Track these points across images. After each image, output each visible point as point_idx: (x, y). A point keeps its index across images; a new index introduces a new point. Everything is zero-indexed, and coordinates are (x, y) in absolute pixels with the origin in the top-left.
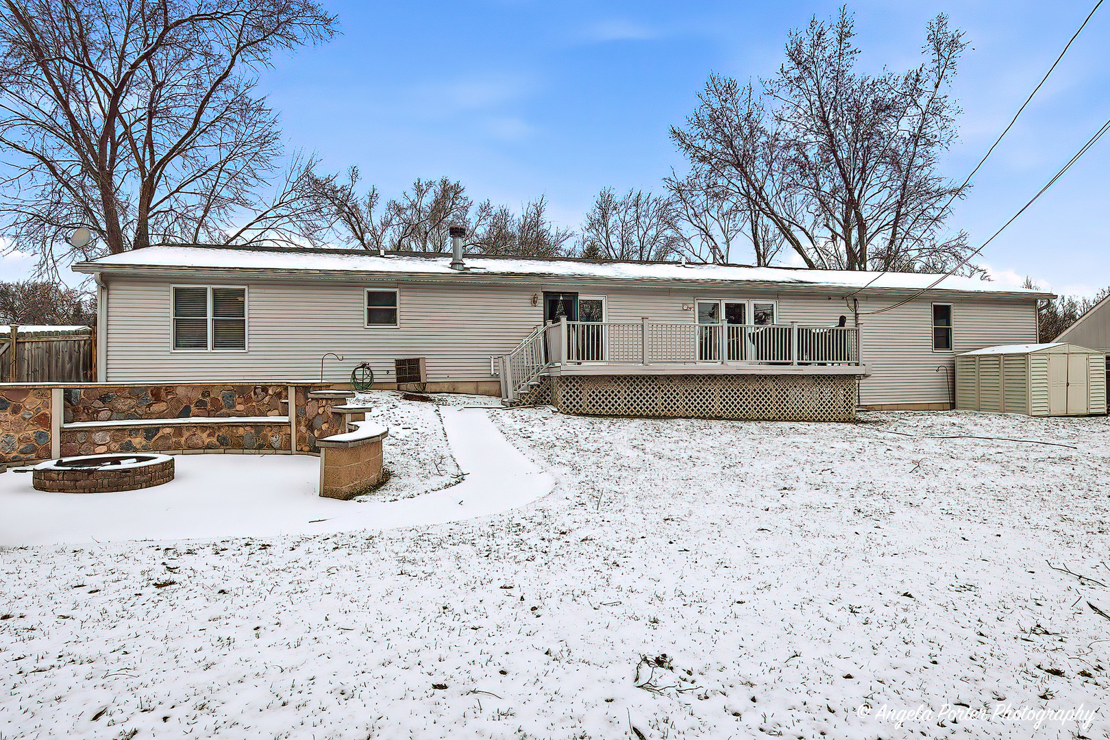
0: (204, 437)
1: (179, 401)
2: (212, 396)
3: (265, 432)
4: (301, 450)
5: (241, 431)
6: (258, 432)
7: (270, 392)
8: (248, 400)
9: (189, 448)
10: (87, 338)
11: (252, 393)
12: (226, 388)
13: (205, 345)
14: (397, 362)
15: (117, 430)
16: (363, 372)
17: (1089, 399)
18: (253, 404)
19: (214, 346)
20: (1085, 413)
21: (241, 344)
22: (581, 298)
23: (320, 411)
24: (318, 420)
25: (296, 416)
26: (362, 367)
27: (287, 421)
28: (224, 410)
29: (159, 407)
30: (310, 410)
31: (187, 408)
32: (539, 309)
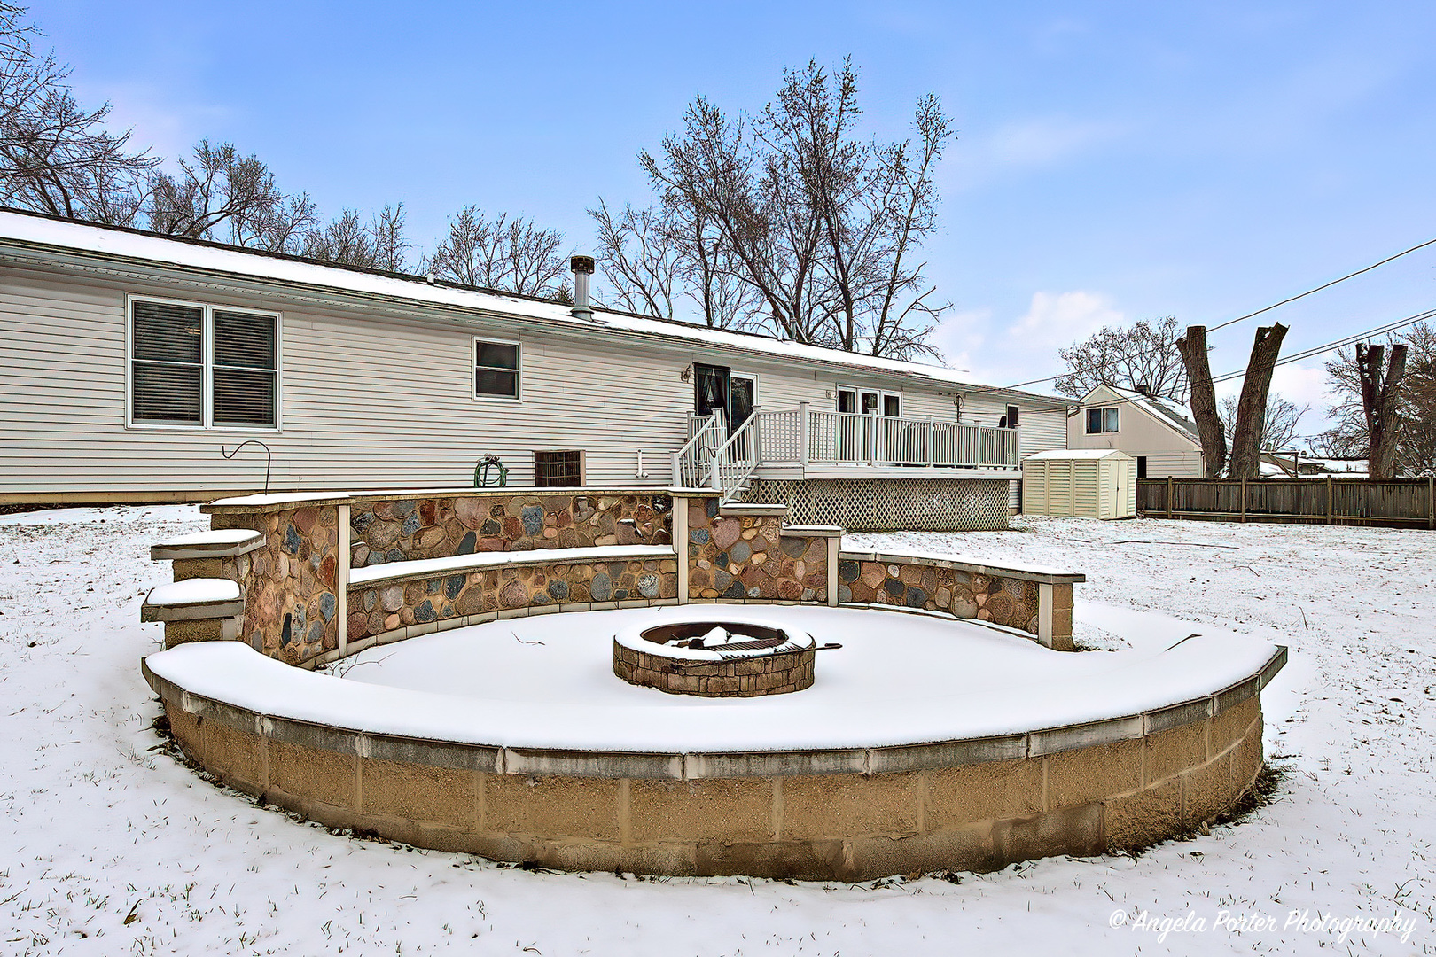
0: (528, 588)
1: (461, 525)
2: (507, 514)
3: (627, 572)
4: (700, 596)
5: (588, 572)
6: (615, 576)
7: (602, 506)
8: (563, 519)
9: (509, 606)
11: (570, 509)
12: (532, 500)
13: (197, 417)
14: (539, 456)
15: (412, 583)
16: (494, 471)
17: (1128, 503)
18: (573, 526)
19: (215, 420)
20: (1126, 516)
21: (265, 415)
22: (733, 374)
23: (748, 535)
24: (741, 551)
25: (690, 544)
26: (492, 462)
27: (671, 552)
28: (524, 539)
29: (433, 537)
30: (724, 534)
31: (471, 535)
32: (689, 388)
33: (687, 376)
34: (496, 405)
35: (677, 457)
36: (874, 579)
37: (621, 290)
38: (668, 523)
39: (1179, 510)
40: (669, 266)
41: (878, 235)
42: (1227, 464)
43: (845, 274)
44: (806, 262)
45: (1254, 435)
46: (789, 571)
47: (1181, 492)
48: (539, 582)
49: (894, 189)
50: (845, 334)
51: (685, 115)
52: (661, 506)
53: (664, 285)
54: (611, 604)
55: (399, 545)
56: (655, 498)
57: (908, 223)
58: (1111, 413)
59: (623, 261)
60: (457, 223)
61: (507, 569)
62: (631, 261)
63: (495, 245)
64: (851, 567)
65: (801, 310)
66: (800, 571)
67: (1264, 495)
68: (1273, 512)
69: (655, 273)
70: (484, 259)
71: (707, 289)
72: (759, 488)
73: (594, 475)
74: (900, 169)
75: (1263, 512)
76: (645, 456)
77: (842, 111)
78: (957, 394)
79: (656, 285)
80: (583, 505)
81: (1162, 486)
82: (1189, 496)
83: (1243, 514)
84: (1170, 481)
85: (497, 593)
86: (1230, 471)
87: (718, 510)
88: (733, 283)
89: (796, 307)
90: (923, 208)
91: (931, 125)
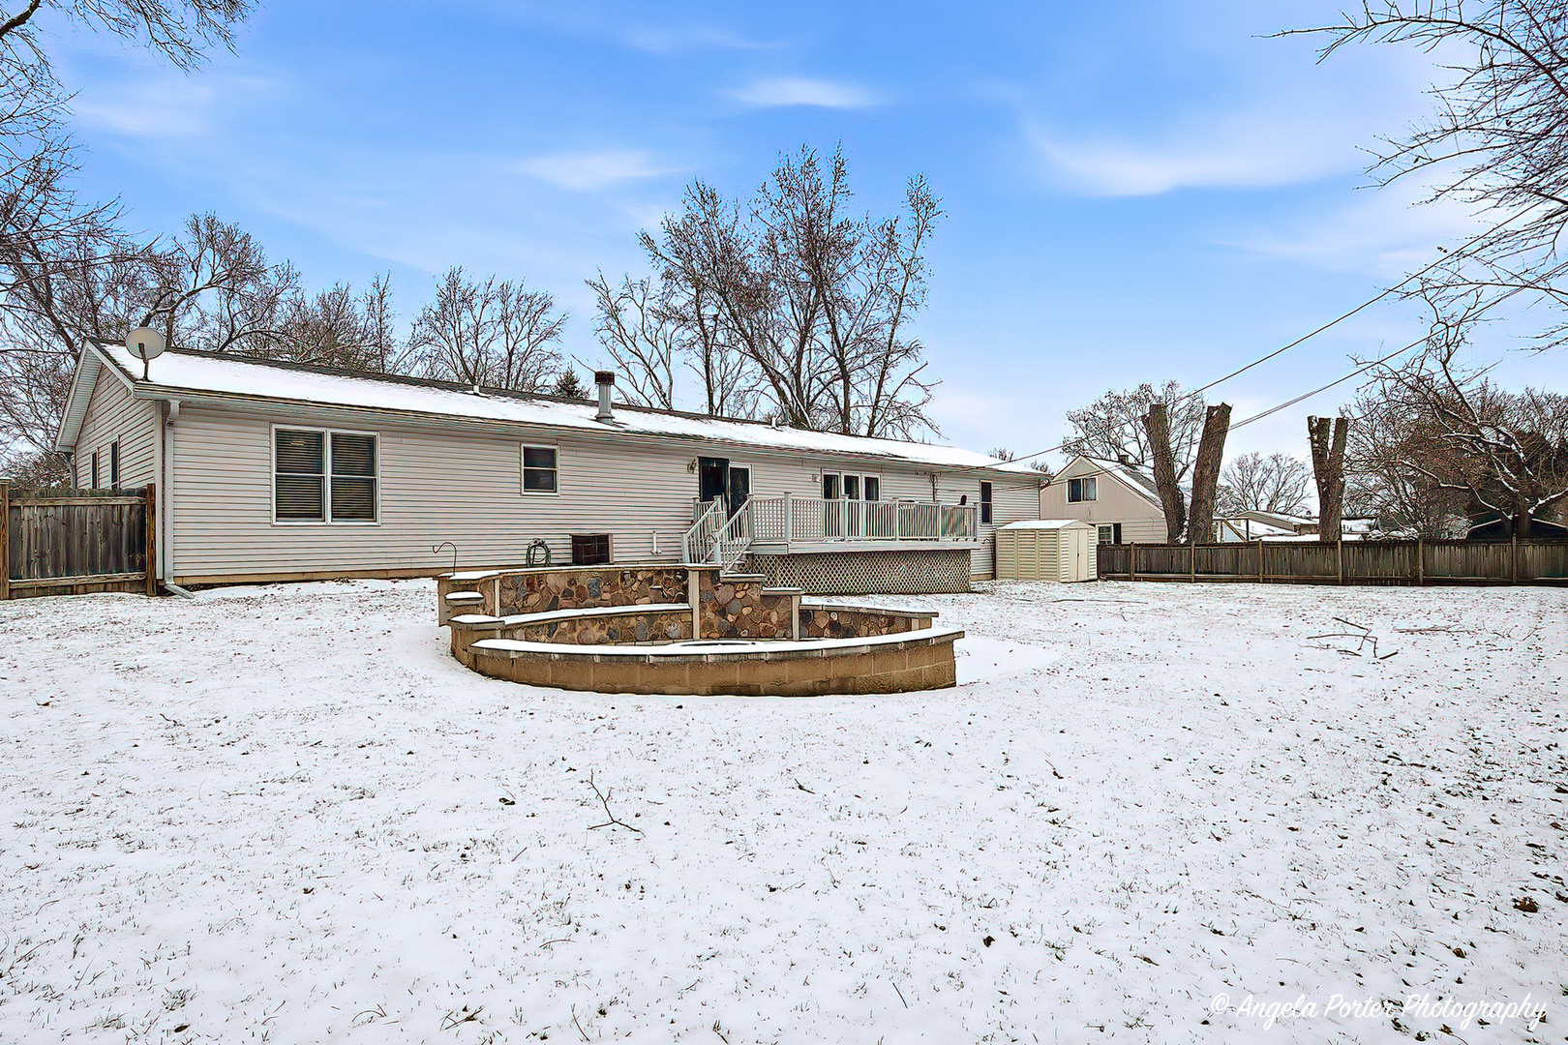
0: (594, 632)
1: (549, 590)
3: (658, 622)
4: (708, 636)
5: (633, 621)
6: (651, 623)
7: (640, 577)
8: (614, 587)
10: (137, 502)
11: (619, 579)
12: (594, 574)
13: (319, 515)
14: (576, 539)
15: (528, 627)
16: (540, 551)
17: (1089, 566)
18: (621, 591)
19: (333, 517)
20: (1087, 579)
21: (369, 513)
22: (732, 465)
23: (739, 595)
24: (736, 605)
25: (700, 602)
26: (540, 545)
27: (688, 607)
28: (589, 601)
29: (534, 599)
30: (724, 594)
31: (556, 598)
32: (695, 477)
33: (692, 468)
34: (539, 499)
35: (685, 537)
36: (822, 622)
37: (620, 361)
38: (685, 588)
39: (1140, 572)
40: (669, 336)
41: (875, 306)
42: (1186, 530)
43: (841, 349)
44: (805, 333)
45: (1206, 503)
46: (767, 619)
47: (1142, 556)
48: (602, 628)
49: (887, 265)
50: (842, 407)
51: (684, 197)
52: (680, 577)
53: (664, 356)
54: (650, 643)
55: (515, 605)
56: (676, 571)
57: (901, 300)
58: (1090, 482)
59: (622, 330)
60: (444, 285)
61: (582, 619)
62: (630, 333)
63: (483, 307)
64: (807, 615)
65: (802, 379)
66: (774, 618)
67: (1209, 558)
68: (1217, 573)
69: (654, 343)
70: (472, 322)
71: (708, 361)
72: (752, 561)
73: (624, 553)
74: (892, 244)
75: (1209, 573)
76: (659, 536)
77: (835, 193)
78: (932, 473)
79: (656, 357)
80: (627, 577)
81: (1126, 551)
82: (1148, 559)
83: (1193, 575)
84: (1132, 546)
85: (575, 635)
86: (1187, 536)
87: (719, 578)
88: (733, 356)
89: (797, 376)
90: (916, 283)
91: (922, 204)
